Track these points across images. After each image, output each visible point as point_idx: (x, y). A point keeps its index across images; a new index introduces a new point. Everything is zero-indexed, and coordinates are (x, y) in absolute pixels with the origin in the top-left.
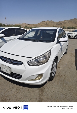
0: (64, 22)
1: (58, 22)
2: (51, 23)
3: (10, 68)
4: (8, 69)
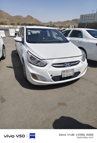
3: (73, 69)
4: (71, 72)
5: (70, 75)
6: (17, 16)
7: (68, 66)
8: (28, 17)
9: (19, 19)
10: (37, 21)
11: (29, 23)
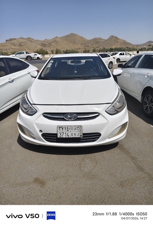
0: (55, 41)
1: (44, 41)
2: (30, 42)
3: (80, 127)
4: (76, 130)
5: (74, 136)
6: (95, 38)
7: (70, 119)
8: (111, 38)
9: (97, 43)
10: (125, 43)
11: (109, 48)
